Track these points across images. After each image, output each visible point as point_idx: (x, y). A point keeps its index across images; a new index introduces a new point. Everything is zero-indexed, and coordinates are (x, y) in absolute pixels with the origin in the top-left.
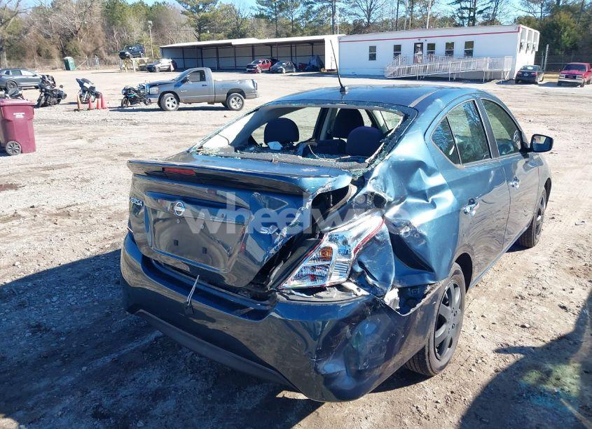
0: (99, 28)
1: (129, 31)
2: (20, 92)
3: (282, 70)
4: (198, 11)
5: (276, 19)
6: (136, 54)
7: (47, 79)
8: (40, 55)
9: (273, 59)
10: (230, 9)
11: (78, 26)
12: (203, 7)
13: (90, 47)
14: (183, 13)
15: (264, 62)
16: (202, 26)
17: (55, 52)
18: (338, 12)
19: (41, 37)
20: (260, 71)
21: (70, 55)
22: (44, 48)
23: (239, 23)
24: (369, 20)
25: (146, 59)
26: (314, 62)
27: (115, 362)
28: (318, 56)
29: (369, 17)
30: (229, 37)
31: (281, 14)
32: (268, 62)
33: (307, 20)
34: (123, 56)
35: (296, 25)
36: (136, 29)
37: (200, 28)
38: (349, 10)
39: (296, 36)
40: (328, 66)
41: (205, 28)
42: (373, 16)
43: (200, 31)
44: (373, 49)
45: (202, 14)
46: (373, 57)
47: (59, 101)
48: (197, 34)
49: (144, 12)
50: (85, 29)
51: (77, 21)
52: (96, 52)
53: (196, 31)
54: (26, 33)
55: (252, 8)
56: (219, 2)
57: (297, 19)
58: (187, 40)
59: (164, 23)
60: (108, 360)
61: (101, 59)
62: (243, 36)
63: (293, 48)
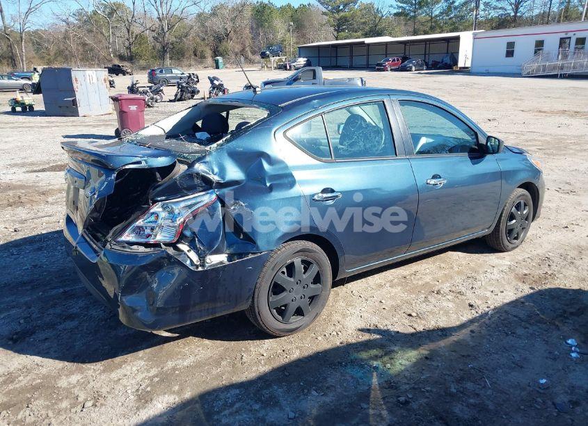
0: (247, 31)
1: (275, 32)
2: (161, 88)
3: (411, 68)
4: (338, 11)
5: (415, 17)
6: (276, 54)
7: (192, 77)
8: (195, 55)
9: (403, 57)
10: (369, 8)
11: (229, 30)
12: (344, 7)
13: (238, 48)
14: (324, 14)
15: (394, 60)
16: (341, 26)
17: (208, 53)
18: (482, 7)
19: (198, 40)
20: (389, 69)
21: (221, 55)
22: (200, 49)
23: (377, 22)
24: (516, 13)
25: (284, 58)
26: (448, 60)
27: (65, 292)
28: (452, 54)
29: (516, 11)
30: (366, 35)
31: (420, 11)
32: (398, 60)
33: (448, 16)
34: (264, 55)
35: (436, 22)
36: (281, 30)
37: (339, 28)
38: (495, 4)
39: (434, 33)
40: (461, 64)
41: (344, 27)
42: (521, 9)
43: (338, 31)
44: (511, 45)
45: (342, 14)
46: (510, 53)
47: (193, 96)
48: (335, 33)
49: (290, 13)
50: (235, 31)
51: (229, 26)
52: (243, 52)
53: (335, 30)
54: (186, 36)
55: (391, 6)
56: (359, 2)
57: (436, 16)
58: (326, 40)
59: (306, 24)
60: (62, 290)
61: (246, 58)
62: (379, 34)
63: (428, 46)
